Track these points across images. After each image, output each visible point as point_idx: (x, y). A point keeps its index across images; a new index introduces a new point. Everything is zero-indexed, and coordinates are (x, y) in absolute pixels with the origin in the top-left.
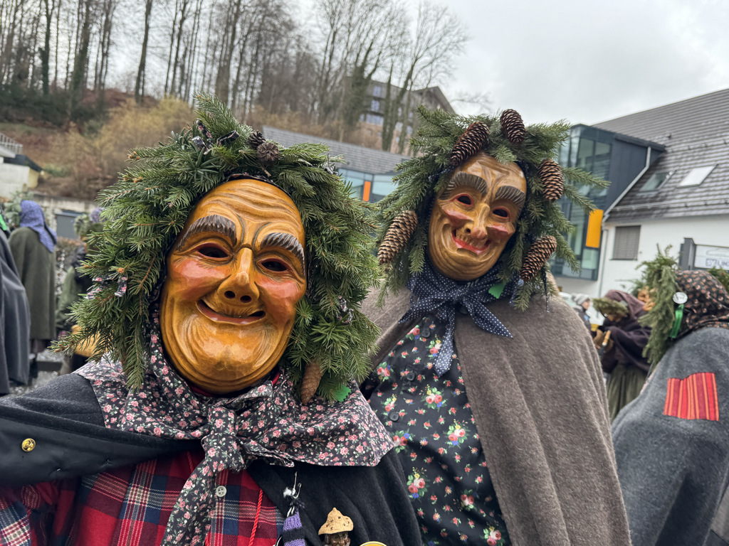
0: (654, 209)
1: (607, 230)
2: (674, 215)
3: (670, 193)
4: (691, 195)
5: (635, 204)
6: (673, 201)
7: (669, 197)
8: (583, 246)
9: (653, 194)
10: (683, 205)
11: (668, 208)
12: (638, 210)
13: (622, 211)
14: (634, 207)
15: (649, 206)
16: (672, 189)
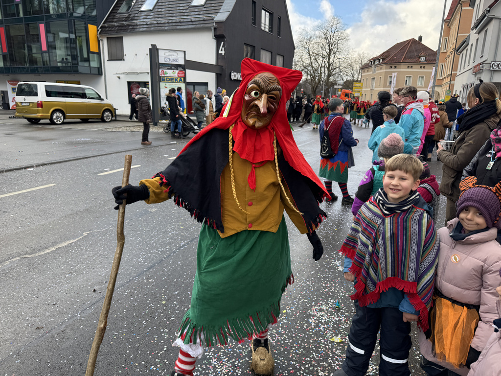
0: (129, 25)
1: (102, 40)
2: (141, 30)
3: (136, 15)
4: (148, 17)
5: (116, 22)
6: (139, 21)
7: (136, 18)
8: (89, 52)
9: (127, 15)
10: (145, 23)
11: (137, 25)
12: (119, 26)
13: (109, 27)
14: (116, 24)
15: (125, 23)
16: (137, 12)
